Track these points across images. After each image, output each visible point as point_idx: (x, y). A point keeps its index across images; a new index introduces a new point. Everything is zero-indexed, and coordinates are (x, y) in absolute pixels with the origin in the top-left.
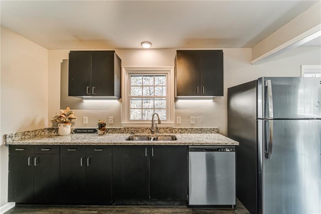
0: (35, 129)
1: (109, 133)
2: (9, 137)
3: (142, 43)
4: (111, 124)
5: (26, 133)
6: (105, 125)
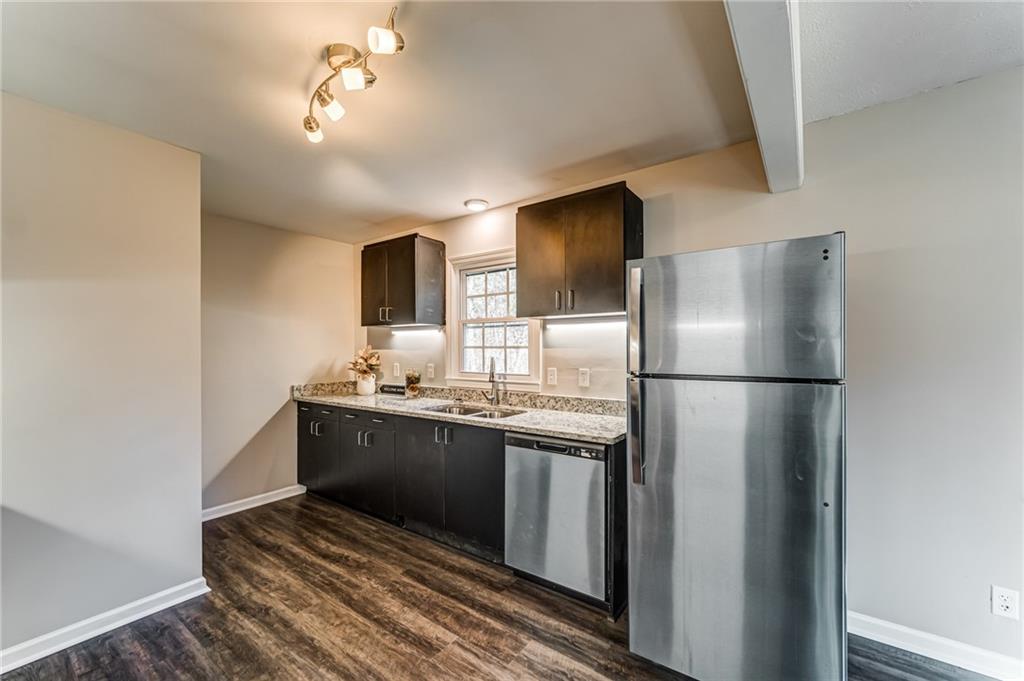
1: (427, 397)
2: (297, 390)
3: (466, 203)
4: (431, 380)
5: (319, 386)
6: (418, 380)
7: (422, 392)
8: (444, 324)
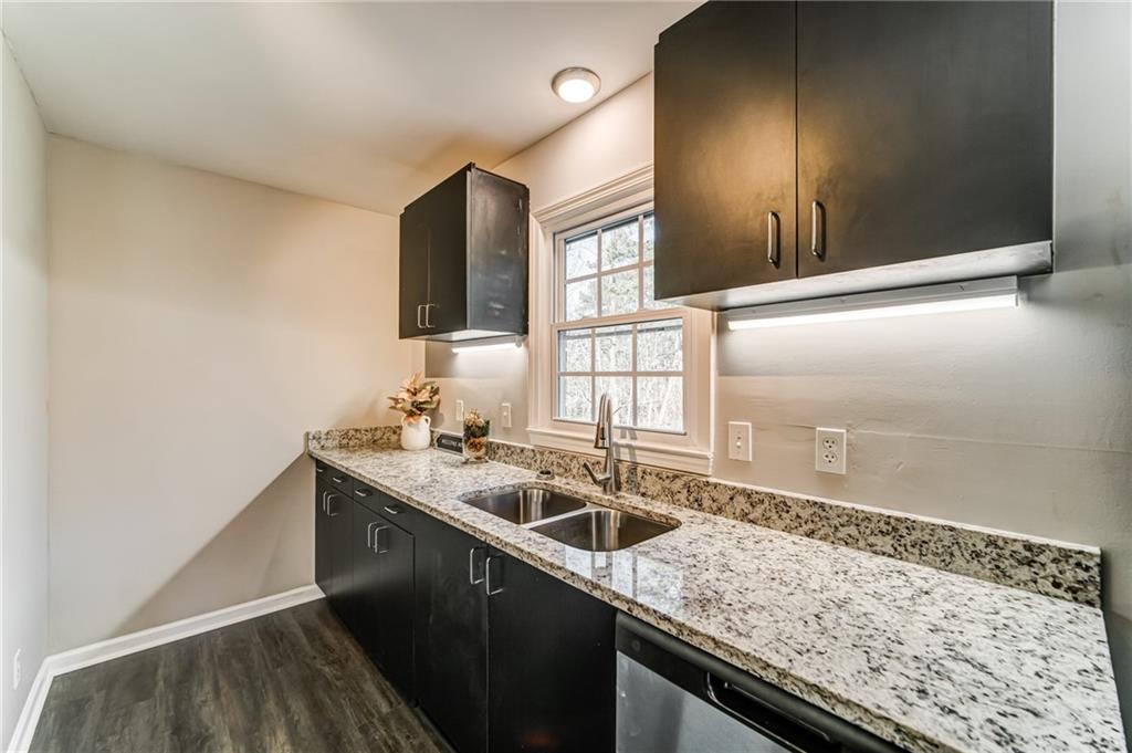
0: (374, 426)
1: (499, 461)
2: (314, 438)
4: (506, 430)
5: (352, 433)
6: (484, 431)
7: (492, 451)
8: (525, 331)
